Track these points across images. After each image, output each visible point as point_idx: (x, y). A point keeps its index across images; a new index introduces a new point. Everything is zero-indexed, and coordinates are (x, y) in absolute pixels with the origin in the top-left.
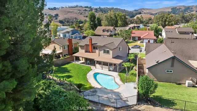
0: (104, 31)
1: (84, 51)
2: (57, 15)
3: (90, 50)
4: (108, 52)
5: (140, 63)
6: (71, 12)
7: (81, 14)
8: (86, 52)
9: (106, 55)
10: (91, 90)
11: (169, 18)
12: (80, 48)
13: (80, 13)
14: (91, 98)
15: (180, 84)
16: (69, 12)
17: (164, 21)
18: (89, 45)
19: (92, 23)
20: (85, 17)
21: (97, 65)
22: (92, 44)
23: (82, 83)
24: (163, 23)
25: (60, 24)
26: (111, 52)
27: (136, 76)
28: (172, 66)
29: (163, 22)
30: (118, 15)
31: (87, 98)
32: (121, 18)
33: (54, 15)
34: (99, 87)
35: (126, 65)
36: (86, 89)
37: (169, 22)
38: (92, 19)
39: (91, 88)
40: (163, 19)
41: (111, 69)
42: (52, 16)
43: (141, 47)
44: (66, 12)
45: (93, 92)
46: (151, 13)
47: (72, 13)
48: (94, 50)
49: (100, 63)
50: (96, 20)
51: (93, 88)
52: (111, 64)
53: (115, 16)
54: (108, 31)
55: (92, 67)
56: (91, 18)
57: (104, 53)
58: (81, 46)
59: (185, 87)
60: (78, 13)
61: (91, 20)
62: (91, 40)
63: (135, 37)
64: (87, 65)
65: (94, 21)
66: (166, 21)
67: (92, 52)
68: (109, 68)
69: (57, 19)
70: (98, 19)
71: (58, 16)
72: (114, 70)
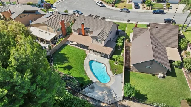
1: (77, 34)
3: (83, 34)
4: (100, 41)
5: (127, 45)
8: (79, 34)
10: (90, 86)
12: (73, 31)
15: (154, 75)
18: (81, 29)
21: (91, 51)
23: (82, 76)
26: (103, 42)
27: (123, 64)
28: (151, 64)
36: (86, 84)
41: (103, 56)
43: (129, 10)
45: (92, 88)
49: (93, 51)
55: (87, 51)
57: (96, 41)
59: (157, 79)
62: (83, 26)
64: (82, 48)
67: (85, 35)
68: (101, 55)
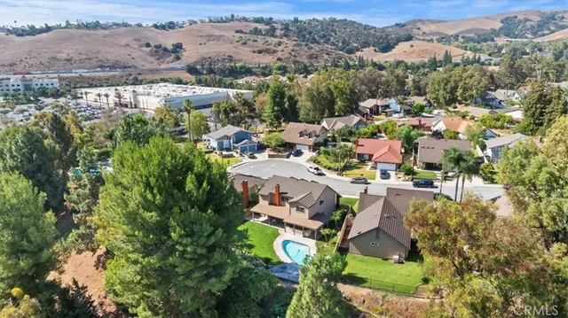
0: (301, 134)
1: (267, 203)
2: (178, 47)
3: (277, 202)
4: (302, 210)
6: (218, 38)
7: (245, 43)
8: (271, 204)
9: (300, 215)
10: (280, 266)
11: (465, 79)
12: (260, 198)
13: (242, 41)
14: (280, 275)
15: (387, 259)
16: (210, 37)
17: (448, 90)
18: (274, 194)
19: (276, 108)
20: (254, 52)
21: (288, 228)
22: (280, 194)
23: (269, 256)
24: (448, 95)
25: (189, 75)
26: (307, 211)
28: (377, 237)
29: (447, 93)
30: (336, 87)
31: (276, 274)
32: (342, 93)
33: (170, 47)
34: (289, 261)
35: (326, 231)
36: (274, 264)
37: (465, 90)
38: (277, 99)
39: (280, 263)
40: (446, 84)
41: (307, 235)
42: (165, 49)
43: (369, 181)
44: (201, 36)
45: (283, 268)
46: (444, 34)
47: (221, 42)
48: (282, 203)
49: (291, 226)
50: (285, 100)
51: (283, 263)
52: (306, 229)
53: (329, 90)
54: (310, 135)
55: (281, 230)
56: (274, 98)
57: (297, 210)
58: (262, 196)
59: (391, 264)
60: (238, 42)
61: (274, 102)
62: (277, 188)
63: (363, 155)
64: (272, 226)
65: (280, 104)
66: (454, 89)
67: (280, 206)
68: (304, 234)
69: (178, 58)
70: (291, 98)
71: (181, 48)
72: (312, 237)
